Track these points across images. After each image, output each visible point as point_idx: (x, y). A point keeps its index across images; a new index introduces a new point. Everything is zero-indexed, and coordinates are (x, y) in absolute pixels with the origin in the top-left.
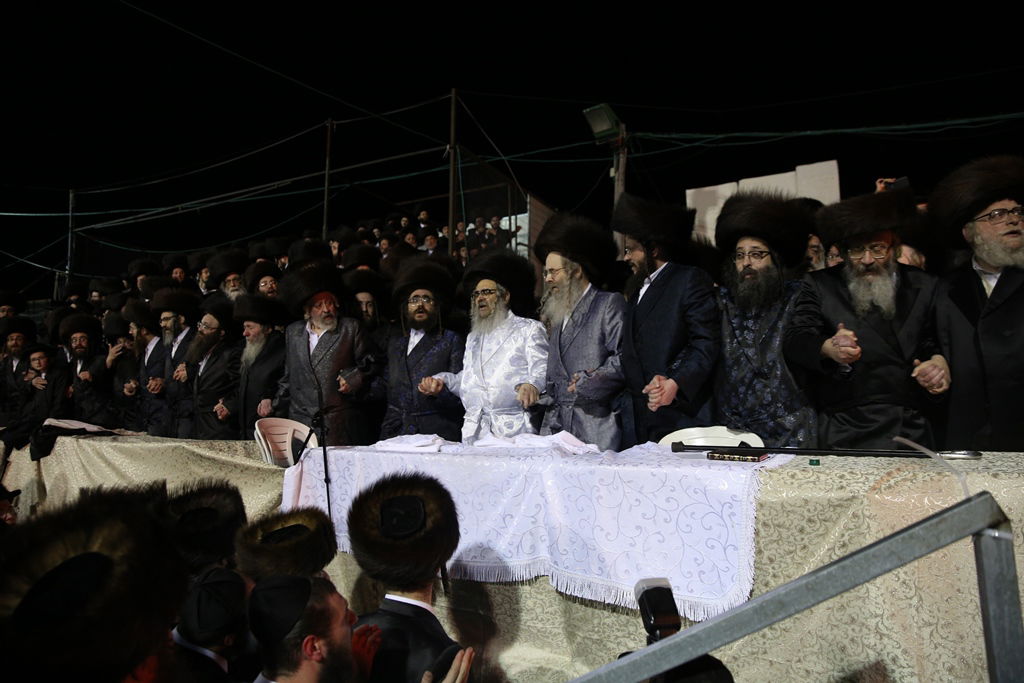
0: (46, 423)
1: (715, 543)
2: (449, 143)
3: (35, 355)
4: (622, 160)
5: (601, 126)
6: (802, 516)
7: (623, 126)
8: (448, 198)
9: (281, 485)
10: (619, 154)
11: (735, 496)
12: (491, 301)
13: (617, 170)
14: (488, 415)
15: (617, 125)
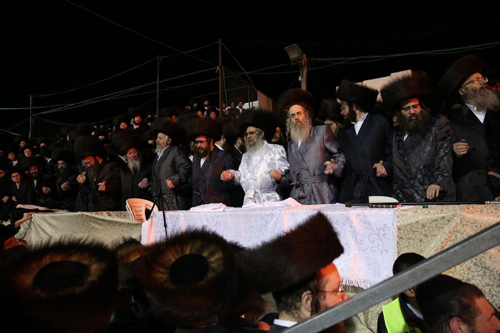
0: (18, 206)
1: (376, 249)
2: (218, 66)
3: (14, 175)
4: (305, 72)
5: (293, 56)
6: (421, 233)
7: (305, 55)
8: (219, 94)
9: (140, 231)
10: (303, 69)
11: (386, 225)
12: (254, 137)
13: (302, 77)
14: (258, 193)
15: (302, 54)
